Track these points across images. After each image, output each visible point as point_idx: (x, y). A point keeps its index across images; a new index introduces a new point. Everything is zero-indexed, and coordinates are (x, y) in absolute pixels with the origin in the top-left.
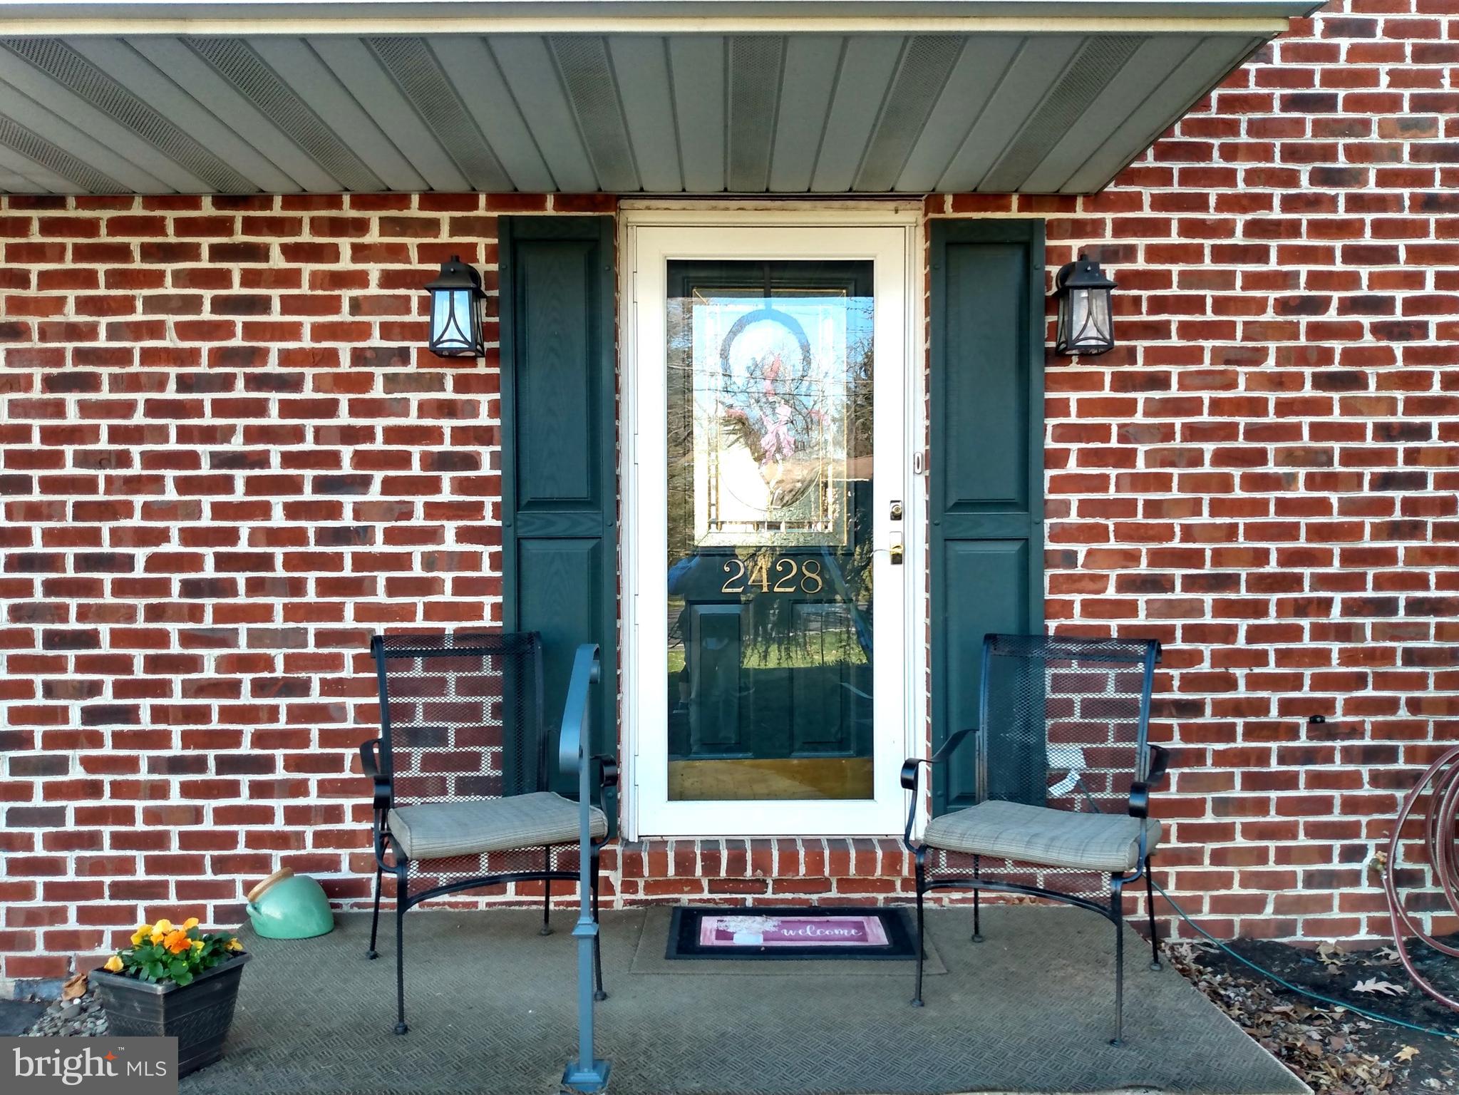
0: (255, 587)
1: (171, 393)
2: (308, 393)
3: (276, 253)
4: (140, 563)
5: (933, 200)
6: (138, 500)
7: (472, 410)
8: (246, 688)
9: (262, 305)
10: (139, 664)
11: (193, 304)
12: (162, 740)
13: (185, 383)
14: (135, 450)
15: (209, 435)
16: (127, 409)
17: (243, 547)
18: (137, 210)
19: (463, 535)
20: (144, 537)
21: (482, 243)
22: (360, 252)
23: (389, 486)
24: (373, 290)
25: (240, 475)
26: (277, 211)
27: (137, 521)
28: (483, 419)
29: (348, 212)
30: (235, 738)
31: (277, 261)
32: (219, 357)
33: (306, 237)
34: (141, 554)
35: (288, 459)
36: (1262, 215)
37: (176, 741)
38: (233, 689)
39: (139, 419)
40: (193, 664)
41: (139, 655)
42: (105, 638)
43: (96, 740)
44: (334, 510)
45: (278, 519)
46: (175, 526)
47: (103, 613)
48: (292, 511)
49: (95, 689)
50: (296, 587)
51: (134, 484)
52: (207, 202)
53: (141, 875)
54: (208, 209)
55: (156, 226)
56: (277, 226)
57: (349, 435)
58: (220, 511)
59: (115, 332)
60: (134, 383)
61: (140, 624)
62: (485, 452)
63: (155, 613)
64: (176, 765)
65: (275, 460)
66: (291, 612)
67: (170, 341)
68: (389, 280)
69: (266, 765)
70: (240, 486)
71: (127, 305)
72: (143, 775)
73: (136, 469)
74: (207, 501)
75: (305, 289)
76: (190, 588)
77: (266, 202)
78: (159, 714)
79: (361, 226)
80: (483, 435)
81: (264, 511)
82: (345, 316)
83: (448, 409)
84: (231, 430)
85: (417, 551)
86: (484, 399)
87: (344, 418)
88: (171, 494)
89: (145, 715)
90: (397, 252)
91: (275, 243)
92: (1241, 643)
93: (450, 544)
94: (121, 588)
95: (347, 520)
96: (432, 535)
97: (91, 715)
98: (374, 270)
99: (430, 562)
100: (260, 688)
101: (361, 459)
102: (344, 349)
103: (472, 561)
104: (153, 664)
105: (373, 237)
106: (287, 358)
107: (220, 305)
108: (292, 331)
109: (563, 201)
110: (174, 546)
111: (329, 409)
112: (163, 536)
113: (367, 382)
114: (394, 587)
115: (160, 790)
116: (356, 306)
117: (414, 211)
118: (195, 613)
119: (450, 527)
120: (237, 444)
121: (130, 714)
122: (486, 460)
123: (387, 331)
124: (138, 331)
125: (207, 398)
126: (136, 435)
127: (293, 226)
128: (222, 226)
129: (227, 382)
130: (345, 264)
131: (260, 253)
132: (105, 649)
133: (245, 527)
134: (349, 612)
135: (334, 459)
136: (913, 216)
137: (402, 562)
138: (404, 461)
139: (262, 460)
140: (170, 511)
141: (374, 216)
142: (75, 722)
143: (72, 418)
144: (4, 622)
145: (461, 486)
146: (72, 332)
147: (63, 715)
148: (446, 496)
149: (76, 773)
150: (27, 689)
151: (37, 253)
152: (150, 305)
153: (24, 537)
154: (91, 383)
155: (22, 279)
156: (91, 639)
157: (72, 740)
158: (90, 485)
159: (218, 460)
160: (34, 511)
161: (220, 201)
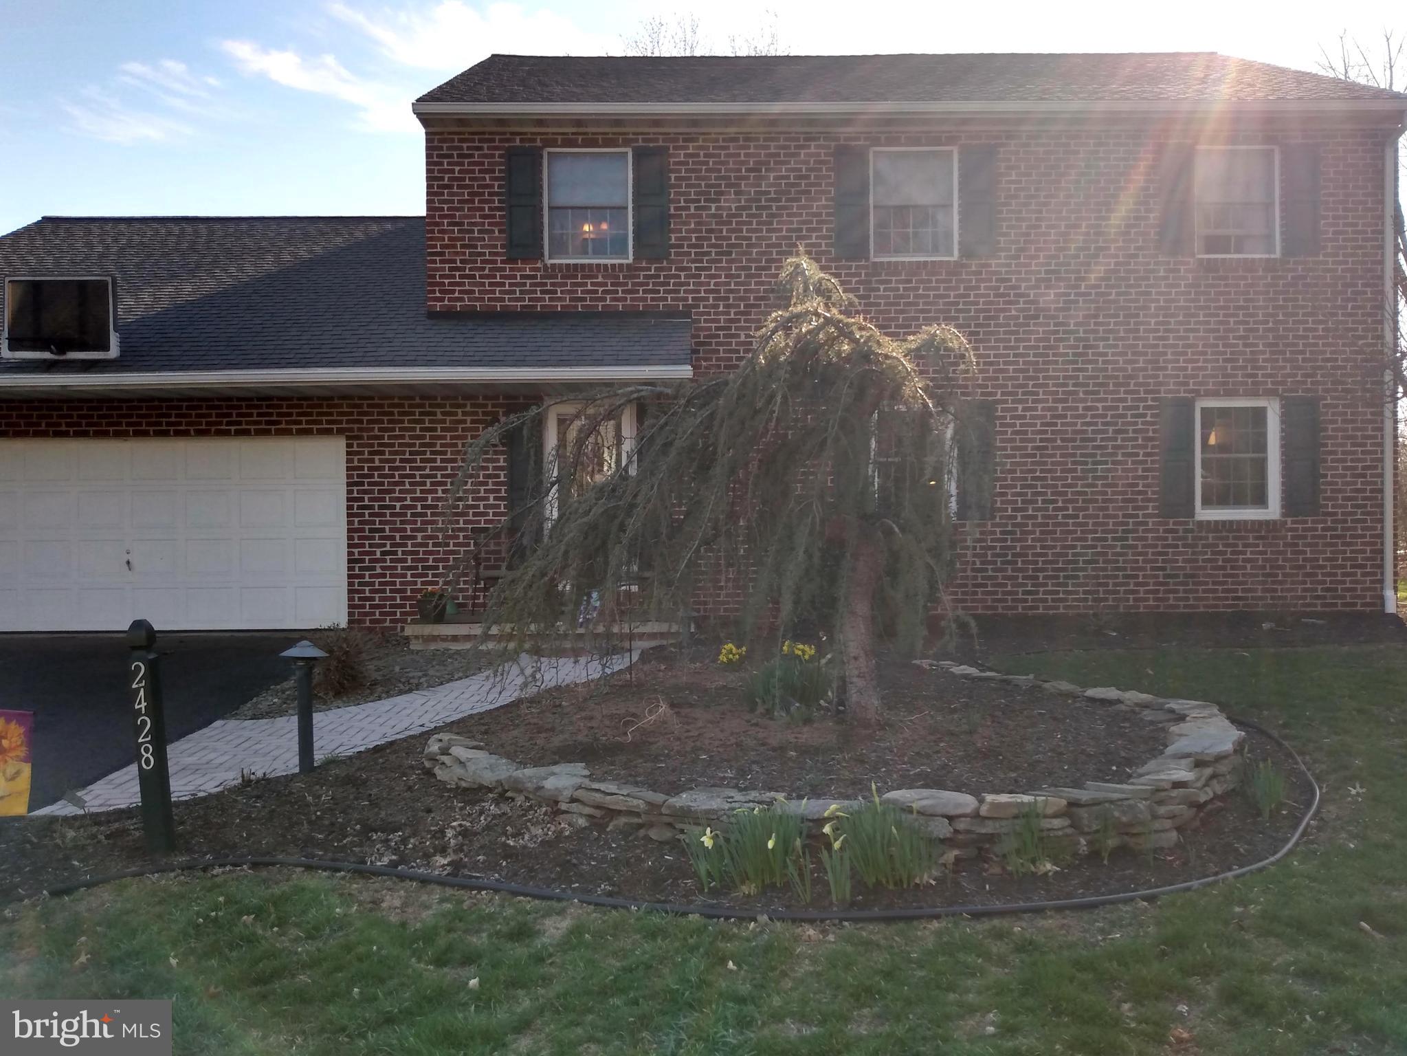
0: (433, 514)
1: (407, 456)
2: (449, 456)
3: (439, 414)
4: (398, 507)
6: (397, 488)
7: (498, 460)
8: (431, 545)
9: (435, 429)
10: (398, 538)
11: (414, 429)
12: (405, 561)
13: (411, 453)
14: (396, 473)
15: (419, 469)
16: (394, 461)
17: (429, 502)
18: (396, 401)
19: (495, 499)
20: (399, 499)
22: (464, 414)
23: (473, 484)
24: (468, 425)
25: (428, 481)
26: (439, 401)
27: (397, 495)
28: (502, 464)
29: (460, 402)
30: (427, 560)
31: (439, 417)
32: (422, 445)
33: (448, 409)
34: (398, 505)
37: (409, 561)
38: (427, 545)
39: (397, 464)
40: (415, 538)
41: (398, 535)
42: (387, 530)
43: (385, 561)
44: (457, 491)
45: (440, 494)
46: (409, 496)
47: (386, 523)
48: (444, 491)
49: (384, 545)
50: (446, 514)
51: (396, 484)
52: (417, 398)
53: (398, 601)
54: (418, 401)
55: (402, 406)
56: (439, 406)
57: (461, 468)
58: (422, 491)
59: (390, 437)
60: (396, 453)
61: (398, 526)
62: (502, 473)
63: (402, 522)
64: (409, 568)
65: (439, 476)
66: (444, 522)
67: (407, 440)
68: (473, 422)
69: (437, 568)
70: (428, 484)
71: (393, 430)
72: (399, 571)
73: (397, 479)
74: (418, 488)
75: (448, 425)
76: (413, 515)
77: (435, 398)
78: (404, 553)
79: (465, 406)
80: (501, 468)
81: (436, 491)
82: (460, 433)
83: (491, 460)
84: (426, 467)
85: (482, 503)
86: (502, 457)
87: (460, 463)
88: (407, 487)
89: (400, 553)
90: (476, 414)
91: (438, 411)
93: (492, 501)
94: (392, 515)
95: (461, 494)
96: (487, 499)
97: (383, 553)
98: (469, 419)
99: (485, 507)
100: (435, 545)
101: (465, 476)
102: (459, 443)
103: (498, 506)
104: (402, 538)
105: (468, 409)
106: (442, 445)
107: (422, 429)
108: (444, 437)
109: (525, 398)
110: (408, 502)
111: (455, 461)
112: (405, 499)
114: (475, 514)
115: (405, 576)
116: (463, 430)
117: (481, 401)
118: (415, 522)
119: (492, 496)
120: (427, 472)
121: (395, 553)
122: (502, 476)
123: (472, 437)
124: (397, 437)
125: (418, 457)
126: (397, 469)
127: (444, 406)
128: (422, 406)
129: (424, 453)
130: (460, 417)
131: (435, 414)
132: (387, 533)
133: (430, 496)
134: (461, 522)
135: (457, 476)
137: (477, 507)
138: (478, 476)
139: (435, 476)
140: (407, 492)
141: (468, 403)
142: (378, 555)
143: (377, 464)
144: (356, 525)
145: (495, 484)
146: (377, 437)
147: (374, 553)
148: (490, 487)
149: (379, 571)
150: (363, 545)
151: (366, 414)
152: (401, 429)
153: (362, 499)
154: (383, 453)
155: (361, 422)
156: (383, 530)
157: (377, 561)
158: (382, 484)
159: (421, 476)
160: (365, 492)
161: (422, 398)
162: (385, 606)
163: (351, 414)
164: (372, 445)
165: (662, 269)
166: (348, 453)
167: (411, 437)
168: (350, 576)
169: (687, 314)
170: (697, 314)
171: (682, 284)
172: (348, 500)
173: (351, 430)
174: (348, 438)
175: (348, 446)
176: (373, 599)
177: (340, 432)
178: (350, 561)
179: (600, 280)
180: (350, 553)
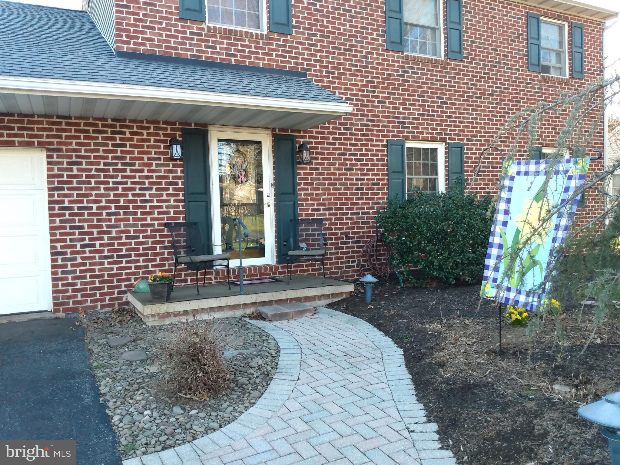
0: (125, 214)
1: (101, 166)
2: (137, 167)
3: (128, 133)
4: (95, 208)
5: (273, 130)
6: (94, 193)
7: (176, 172)
8: (124, 238)
9: (125, 146)
10: (95, 233)
11: (107, 145)
12: (102, 251)
13: (105, 164)
14: (93, 181)
15: (112, 177)
16: (90, 170)
17: (122, 204)
18: (91, 121)
19: (175, 201)
20: (95, 202)
21: (178, 134)
22: (149, 134)
23: (157, 189)
24: (152, 143)
25: (120, 187)
26: (127, 123)
27: (93, 198)
28: (179, 174)
29: (145, 124)
30: (121, 250)
31: (128, 135)
32: (114, 158)
33: (135, 130)
34: (95, 206)
35: (132, 183)
36: (335, 136)
37: (106, 251)
38: (121, 238)
39: (93, 172)
40: (110, 232)
41: (95, 231)
42: (86, 227)
43: (84, 252)
44: (144, 195)
45: (130, 197)
46: (104, 199)
47: (85, 221)
48: (134, 195)
49: (84, 240)
50: (136, 213)
51: (93, 189)
53: (97, 285)
54: (110, 122)
55: (96, 125)
56: (128, 127)
57: (147, 177)
58: (115, 195)
59: (86, 151)
60: (92, 164)
61: (95, 223)
62: (180, 182)
63: (98, 220)
64: (106, 257)
65: (129, 183)
66: (134, 219)
67: (101, 154)
68: (156, 141)
69: (130, 256)
70: (120, 189)
71: (89, 144)
72: (97, 260)
73: (93, 185)
74: (112, 193)
75: (135, 142)
76: (108, 214)
77: (125, 121)
78: (101, 245)
79: (148, 128)
80: (179, 178)
81: (127, 195)
82: (145, 149)
83: (171, 171)
84: (118, 175)
85: (164, 205)
86: (179, 169)
87: (146, 173)
88: (102, 191)
89: (97, 245)
90: (158, 135)
91: (127, 131)
92: (333, 221)
93: (172, 203)
94: (90, 214)
95: (147, 197)
96: (168, 201)
97: (83, 246)
98: (152, 138)
99: (167, 207)
100: (127, 238)
101: (150, 183)
102: (145, 157)
103: (178, 207)
104: (99, 233)
105: (152, 131)
106: (131, 159)
107: (113, 145)
108: (133, 153)
109: (196, 125)
110: (104, 204)
111: (142, 171)
112: (101, 201)
113: (151, 165)
114: (159, 213)
115: (102, 264)
116: (148, 147)
117: (161, 125)
118: (110, 220)
119: (172, 199)
120: (119, 179)
121: (93, 245)
122: (180, 183)
123: (156, 153)
124: (92, 151)
125: (111, 168)
126: (93, 177)
127: (132, 127)
128: (114, 126)
129: (116, 164)
130: (145, 137)
131: (124, 133)
132: (86, 229)
133: (122, 199)
134: (149, 219)
135: (144, 183)
136: (269, 132)
137: (161, 207)
138: (161, 183)
139: (126, 183)
140: (102, 195)
141: (152, 126)
142: (79, 248)
143: (75, 172)
144: (58, 224)
145: (174, 189)
146: (75, 150)
147: (75, 246)
148: (171, 192)
149: (79, 261)
150: (65, 240)
151: (64, 130)
152: (95, 144)
153: (63, 202)
154: (80, 163)
155: (60, 137)
156: (82, 227)
157: (78, 252)
158: (80, 189)
159: (114, 183)
160: (65, 196)
161: (113, 120)
162: (86, 289)
163: (51, 130)
164: (71, 157)
165: (287, 41)
166: (49, 163)
167: (104, 151)
168: (53, 267)
169: (303, 75)
170: (310, 75)
171: (300, 54)
172: (50, 202)
173: (52, 143)
174: (48, 150)
175: (49, 157)
176: (75, 284)
177: (41, 145)
178: (52, 254)
179: (247, 43)
180: (53, 248)
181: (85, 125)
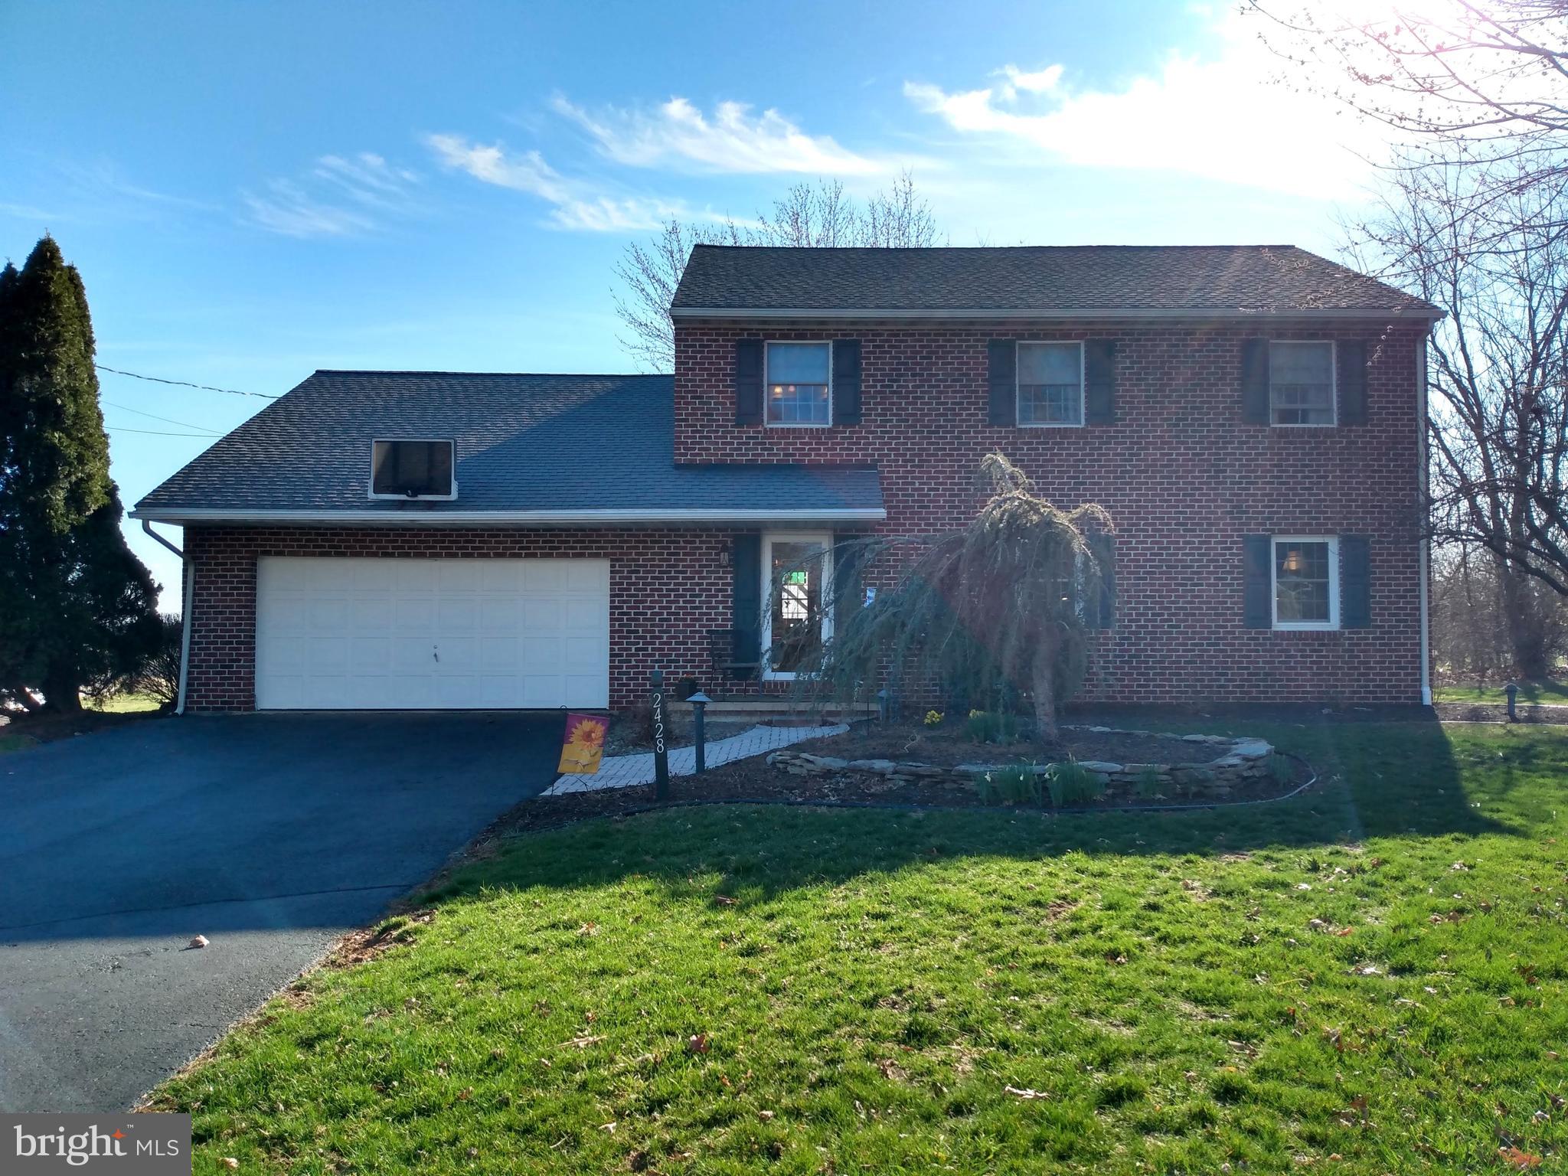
0: (675, 620)
1: (657, 575)
2: (688, 575)
3: (681, 542)
4: (649, 614)
5: (835, 530)
6: (649, 599)
7: (726, 578)
8: (673, 643)
9: (678, 554)
10: (648, 638)
11: (662, 554)
12: (653, 655)
13: (660, 572)
14: (648, 588)
15: (665, 584)
16: (646, 578)
17: (673, 610)
18: (649, 532)
19: (724, 608)
20: (650, 608)
21: (729, 540)
22: (701, 542)
23: (707, 596)
24: (704, 551)
25: (673, 594)
27: (648, 604)
28: (729, 581)
29: (698, 533)
30: (671, 655)
31: (682, 544)
32: (668, 566)
33: (689, 538)
34: (649, 612)
35: (684, 590)
37: (657, 655)
39: (649, 580)
40: (661, 638)
41: (648, 635)
42: (641, 631)
43: (638, 655)
44: (694, 602)
45: (681, 604)
46: (657, 605)
47: (640, 626)
48: (684, 602)
49: (638, 643)
50: (686, 620)
51: (648, 596)
52: (666, 530)
54: (666, 532)
55: (654, 536)
56: (681, 536)
57: (698, 584)
58: (667, 602)
59: (643, 560)
60: (648, 572)
61: (649, 628)
62: (729, 588)
63: (652, 626)
64: (657, 661)
65: (681, 590)
66: (684, 626)
67: (657, 562)
68: (708, 548)
69: (678, 661)
71: (647, 554)
72: (649, 663)
73: (648, 592)
74: (665, 600)
75: (688, 551)
76: (661, 620)
77: (680, 531)
78: (653, 649)
79: (701, 536)
80: (728, 584)
81: (678, 602)
82: (697, 557)
83: (721, 578)
84: (670, 583)
85: (713, 611)
86: (729, 576)
87: (697, 580)
88: (656, 598)
89: (650, 649)
90: (710, 542)
91: (681, 540)
93: (721, 610)
94: (644, 620)
95: (697, 604)
97: (637, 649)
98: (704, 546)
99: (716, 614)
100: (676, 643)
101: (700, 590)
102: (697, 564)
103: (726, 614)
104: (651, 637)
105: (704, 538)
106: (684, 566)
107: (668, 554)
108: (685, 560)
109: (748, 530)
110: (657, 610)
111: (694, 578)
112: (654, 608)
113: (702, 572)
114: (707, 620)
115: (653, 667)
116: (700, 554)
117: (714, 533)
118: (662, 626)
119: (721, 606)
120: (672, 587)
121: (646, 649)
122: (729, 590)
123: (707, 560)
124: (649, 560)
125: (665, 576)
126: (649, 584)
127: (686, 536)
128: (669, 536)
129: (670, 572)
130: (697, 545)
131: (678, 542)
132: (641, 634)
133: (673, 606)
134: (697, 626)
135: (694, 590)
136: (830, 533)
137: (710, 614)
138: (710, 590)
139: (678, 590)
140: (656, 602)
141: (704, 534)
142: (633, 651)
143: (634, 580)
144: (617, 628)
145: (723, 596)
146: (634, 560)
147: (630, 649)
148: (720, 599)
149: (634, 663)
150: (622, 643)
151: (626, 542)
152: (652, 554)
153: (622, 608)
154: (638, 572)
155: (622, 548)
156: (638, 632)
157: (632, 655)
158: (637, 596)
159: (667, 590)
160: (624, 602)
161: (669, 530)
162: (638, 691)
163: (615, 542)
164: (630, 566)
165: (854, 432)
166: (612, 572)
167: (660, 560)
168: (611, 667)
169: (873, 466)
170: (881, 466)
171: (870, 444)
172: (611, 608)
173: (615, 554)
174: (612, 560)
175: (612, 566)
176: (629, 685)
177: (606, 555)
178: (611, 655)
179: (807, 440)
180: (612, 649)
181: (644, 536)
